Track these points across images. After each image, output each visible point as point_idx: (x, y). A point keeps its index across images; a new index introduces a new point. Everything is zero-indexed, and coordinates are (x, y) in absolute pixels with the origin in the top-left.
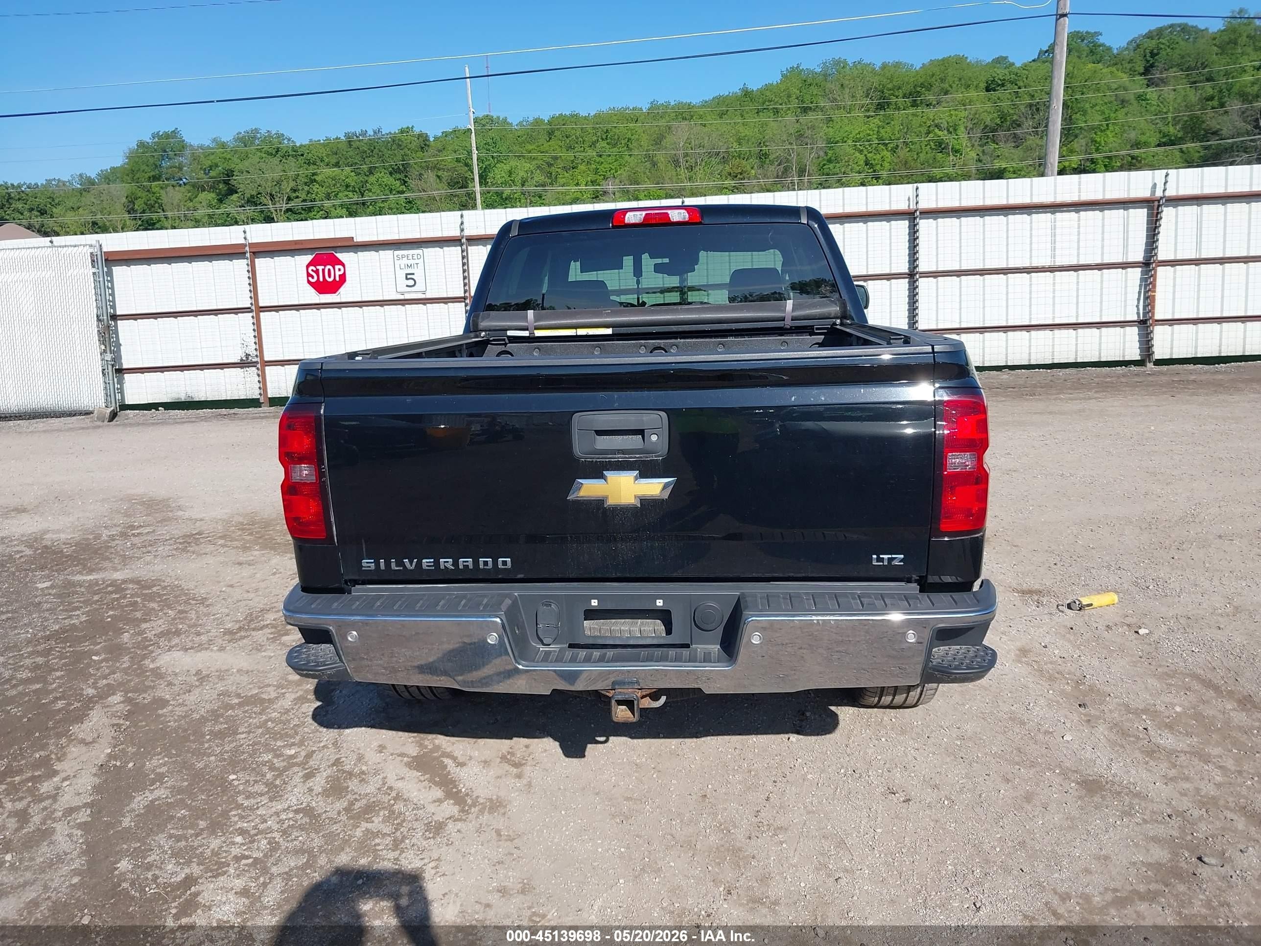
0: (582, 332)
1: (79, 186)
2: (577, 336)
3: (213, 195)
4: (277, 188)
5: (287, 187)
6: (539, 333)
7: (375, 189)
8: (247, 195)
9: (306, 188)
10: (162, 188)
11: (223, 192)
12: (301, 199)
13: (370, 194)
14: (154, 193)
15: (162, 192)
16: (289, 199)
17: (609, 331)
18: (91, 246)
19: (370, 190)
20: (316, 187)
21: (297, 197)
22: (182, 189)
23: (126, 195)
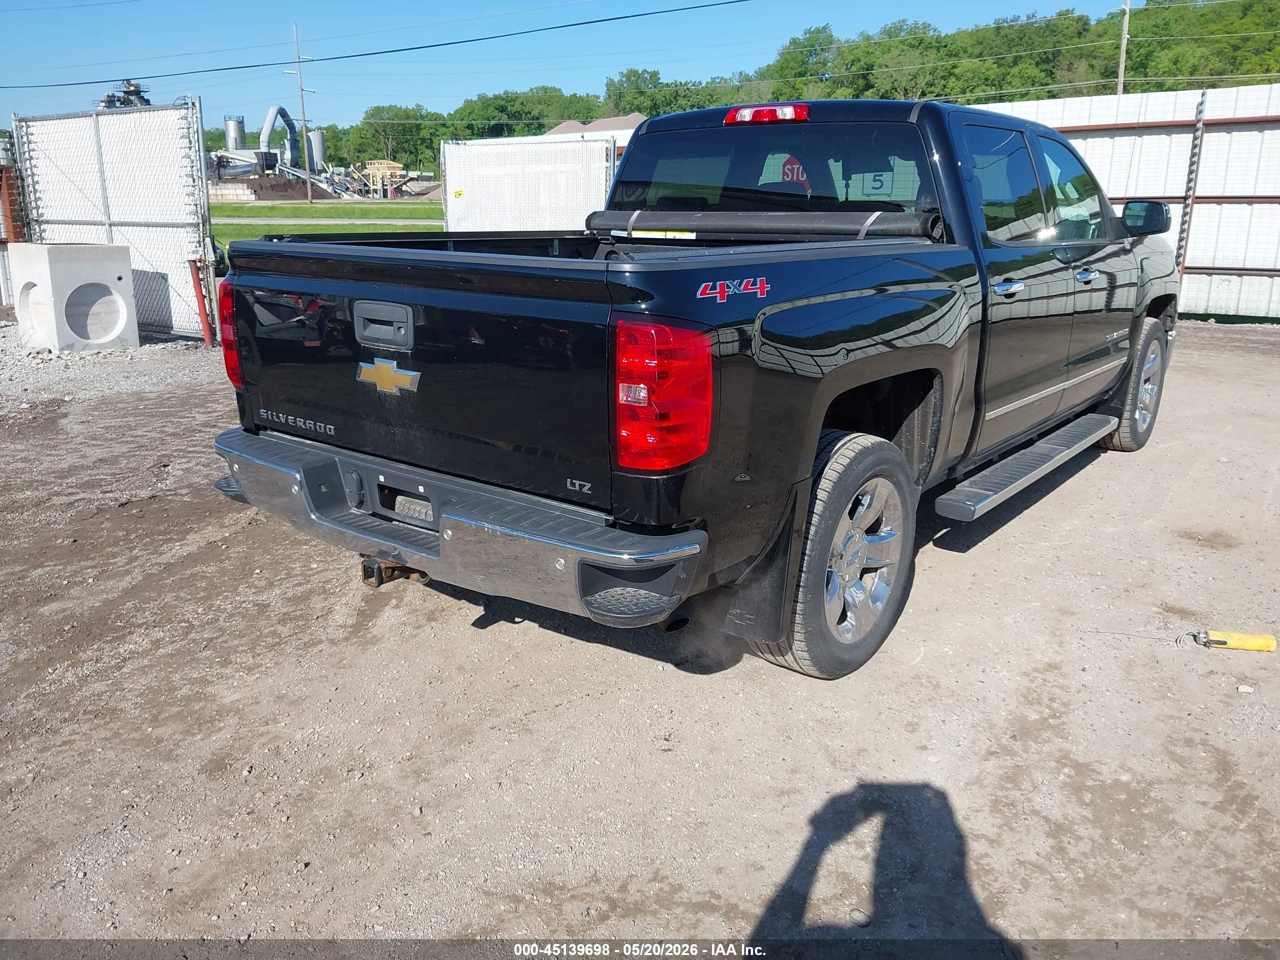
0: (670, 235)
1: (738, 83)
2: (666, 239)
3: (850, 90)
4: (913, 82)
5: (922, 82)
6: (636, 234)
7: (1017, 82)
8: (882, 91)
9: (943, 82)
10: (805, 84)
11: (860, 88)
12: (935, 94)
13: (1010, 87)
14: (797, 89)
15: (805, 88)
16: (923, 94)
17: (692, 236)
18: (607, 141)
19: (1010, 83)
20: (952, 82)
21: (932, 92)
22: (822, 85)
23: (772, 91)
